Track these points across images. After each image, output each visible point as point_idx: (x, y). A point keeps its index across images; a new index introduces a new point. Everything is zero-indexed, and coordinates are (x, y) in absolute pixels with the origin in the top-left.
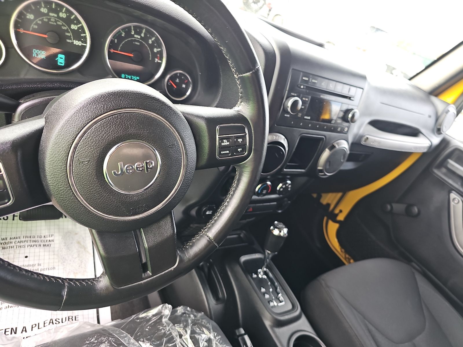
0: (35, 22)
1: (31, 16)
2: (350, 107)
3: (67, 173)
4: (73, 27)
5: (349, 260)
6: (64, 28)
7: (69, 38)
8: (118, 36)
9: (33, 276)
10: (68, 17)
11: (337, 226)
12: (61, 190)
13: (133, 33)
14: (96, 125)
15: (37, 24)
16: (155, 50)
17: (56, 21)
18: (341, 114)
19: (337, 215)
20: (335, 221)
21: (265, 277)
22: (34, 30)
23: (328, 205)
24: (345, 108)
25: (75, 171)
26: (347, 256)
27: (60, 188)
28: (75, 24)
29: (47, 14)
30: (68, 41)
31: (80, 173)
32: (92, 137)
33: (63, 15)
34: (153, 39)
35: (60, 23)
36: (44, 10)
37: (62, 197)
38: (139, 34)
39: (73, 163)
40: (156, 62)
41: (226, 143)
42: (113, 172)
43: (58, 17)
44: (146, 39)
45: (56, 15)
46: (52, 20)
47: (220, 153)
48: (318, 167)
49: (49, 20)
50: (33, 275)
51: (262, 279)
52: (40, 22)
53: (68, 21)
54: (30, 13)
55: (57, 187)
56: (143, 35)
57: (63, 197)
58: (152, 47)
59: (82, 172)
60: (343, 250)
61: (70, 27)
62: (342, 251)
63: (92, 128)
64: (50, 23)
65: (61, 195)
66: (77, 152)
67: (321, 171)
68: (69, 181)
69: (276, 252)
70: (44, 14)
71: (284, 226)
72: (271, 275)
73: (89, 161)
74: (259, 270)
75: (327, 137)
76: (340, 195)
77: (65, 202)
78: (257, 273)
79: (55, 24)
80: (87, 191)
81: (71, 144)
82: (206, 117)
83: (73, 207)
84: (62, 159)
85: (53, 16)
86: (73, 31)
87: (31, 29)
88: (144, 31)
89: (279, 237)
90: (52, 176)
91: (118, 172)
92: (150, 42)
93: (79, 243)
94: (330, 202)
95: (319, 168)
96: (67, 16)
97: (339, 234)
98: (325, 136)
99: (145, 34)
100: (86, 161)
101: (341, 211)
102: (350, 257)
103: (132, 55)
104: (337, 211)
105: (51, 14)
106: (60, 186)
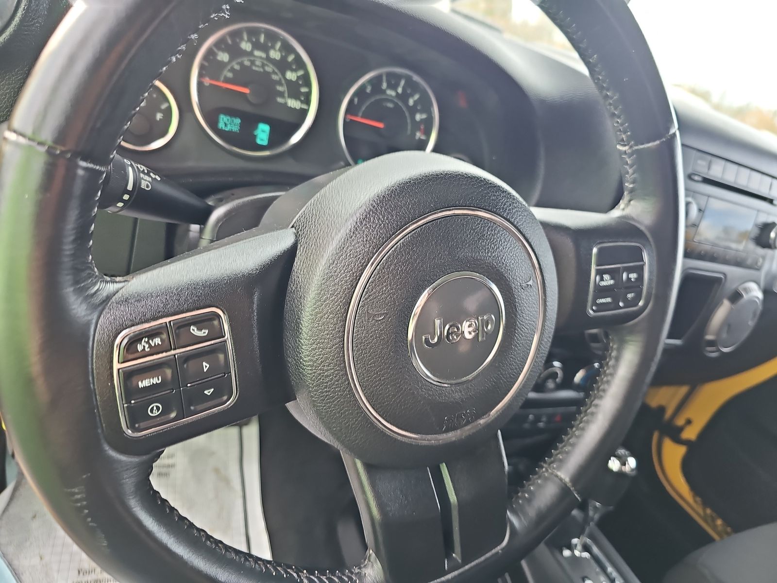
0: (229, 67)
1: (223, 57)
2: (770, 220)
3: (344, 340)
4: (291, 76)
5: (713, 520)
6: (275, 77)
7: (281, 95)
8: (360, 92)
9: (247, 563)
10: (284, 59)
11: (682, 450)
12: (327, 376)
13: (384, 85)
14: (404, 239)
15: (232, 70)
16: (418, 117)
17: (263, 65)
18: (756, 232)
19: (681, 429)
20: (678, 441)
21: (586, 555)
22: (227, 80)
23: (662, 409)
24: (763, 219)
25: (358, 335)
26: (709, 511)
27: (327, 370)
28: (293, 70)
29: (251, 54)
30: (280, 100)
31: (367, 341)
32: (395, 264)
33: (275, 55)
34: (417, 97)
35: (269, 68)
36: (246, 46)
37: (326, 392)
38: (394, 87)
39: (357, 318)
40: (417, 138)
41: (608, 281)
42: (424, 338)
43: (268, 58)
44: (404, 97)
45: (263, 55)
46: (258, 63)
47: (594, 303)
48: (706, 334)
49: (253, 62)
50: (249, 561)
51: (580, 559)
52: (237, 67)
53: (282, 66)
54: (223, 50)
55: (320, 370)
56: (400, 90)
57: (329, 391)
58: (413, 110)
59: (371, 337)
60: (698, 499)
61: (284, 75)
62: (695, 501)
63: (395, 247)
64: (254, 68)
65: (326, 387)
66: (366, 294)
67: (712, 343)
68: (344, 356)
69: (611, 506)
70: (245, 53)
71: (627, 453)
72: (595, 550)
73: (387, 314)
74: (575, 541)
75: (729, 277)
76: (684, 390)
77: (330, 402)
78: (570, 547)
79: (261, 70)
80: (375, 378)
81: (358, 278)
82: (573, 228)
83: (345, 412)
84: (338, 311)
85: (261, 58)
86: (289, 83)
87: (222, 78)
88: (403, 83)
89: (620, 474)
90: (314, 346)
91: (433, 339)
92: (411, 102)
93: (217, 471)
94: (663, 402)
95: (709, 337)
96: (282, 56)
97: (687, 466)
98: (725, 274)
99: (404, 89)
100: (381, 315)
101: (689, 422)
102: (714, 515)
103: (381, 125)
104: (680, 422)
105: (257, 53)
106: (326, 368)
